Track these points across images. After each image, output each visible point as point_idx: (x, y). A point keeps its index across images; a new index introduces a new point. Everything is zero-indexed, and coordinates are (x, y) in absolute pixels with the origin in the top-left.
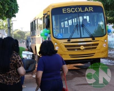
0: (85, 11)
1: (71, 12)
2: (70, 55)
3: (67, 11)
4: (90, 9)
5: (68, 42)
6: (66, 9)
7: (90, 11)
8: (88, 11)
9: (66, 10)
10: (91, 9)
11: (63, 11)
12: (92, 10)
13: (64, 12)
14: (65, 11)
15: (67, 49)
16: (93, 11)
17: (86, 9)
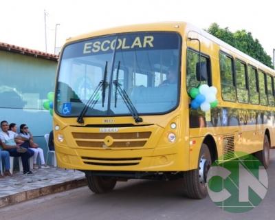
0: (133, 47)
1: (101, 50)
2: (83, 158)
3: (93, 47)
4: (145, 42)
5: (80, 125)
6: (91, 43)
7: (145, 46)
8: (140, 46)
9: (92, 45)
10: (149, 41)
11: (86, 47)
12: (152, 42)
13: (87, 50)
14: (90, 47)
15: (77, 142)
16: (151, 45)
17: (137, 42)
